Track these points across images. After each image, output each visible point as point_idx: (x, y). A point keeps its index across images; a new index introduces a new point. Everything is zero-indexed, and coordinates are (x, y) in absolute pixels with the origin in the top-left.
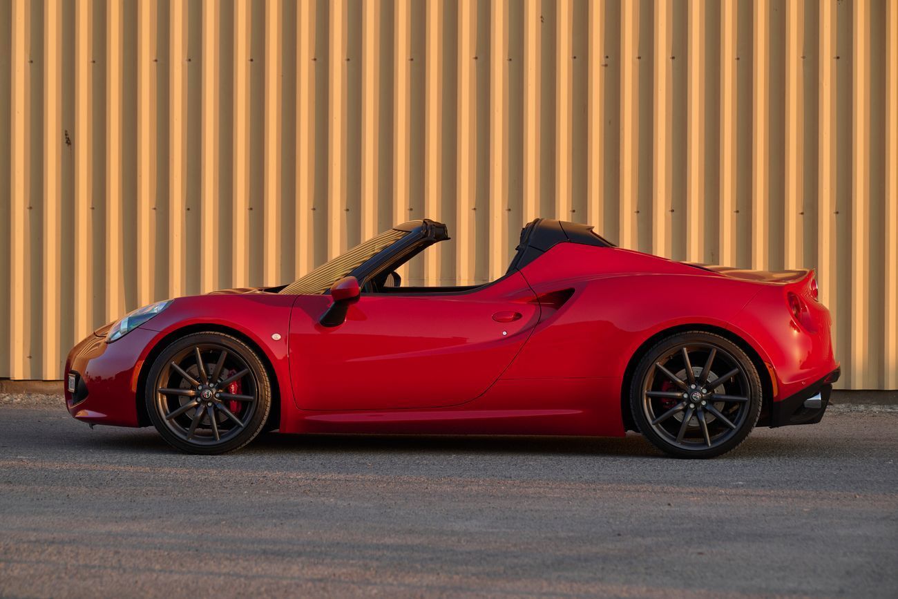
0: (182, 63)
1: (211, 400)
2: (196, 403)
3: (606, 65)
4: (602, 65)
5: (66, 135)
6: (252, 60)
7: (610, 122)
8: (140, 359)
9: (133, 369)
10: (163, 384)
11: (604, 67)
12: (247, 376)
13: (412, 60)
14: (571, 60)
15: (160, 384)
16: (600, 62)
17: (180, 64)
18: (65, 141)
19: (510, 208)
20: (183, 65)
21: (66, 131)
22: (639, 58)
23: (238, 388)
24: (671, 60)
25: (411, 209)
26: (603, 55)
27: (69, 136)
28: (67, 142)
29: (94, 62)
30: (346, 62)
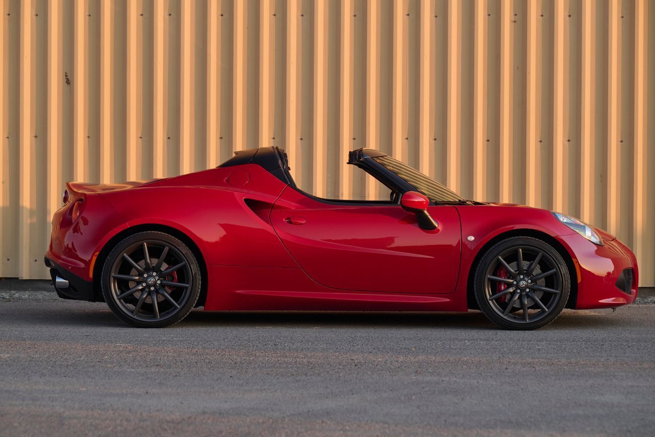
5: (66, 76)
11: (513, 23)
14: (487, 17)
16: (510, 19)
18: (65, 81)
19: (436, 138)
21: (66, 73)
22: (542, 16)
26: (512, 13)
27: (69, 77)
28: (67, 82)
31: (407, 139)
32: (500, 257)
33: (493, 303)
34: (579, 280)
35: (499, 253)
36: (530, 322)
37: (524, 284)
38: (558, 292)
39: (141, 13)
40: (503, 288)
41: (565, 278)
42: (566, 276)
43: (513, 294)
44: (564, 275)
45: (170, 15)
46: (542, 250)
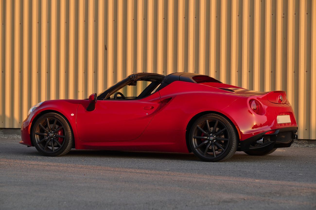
0: (142, 20)
1: (52, 137)
2: (47, 138)
3: (283, 17)
4: (282, 17)
5: (105, 46)
6: (164, 19)
7: (285, 39)
8: (30, 122)
9: (29, 126)
10: (37, 131)
11: (282, 18)
12: (63, 129)
13: (217, 17)
14: (271, 15)
15: (36, 131)
16: (281, 16)
17: (141, 21)
19: (250, 71)
20: (142, 21)
22: (295, 14)
23: (61, 133)
24: (306, 15)
25: (216, 72)
26: (282, 13)
29: (114, 21)
30: (195, 18)
39: (133, 19)
45: (144, 19)
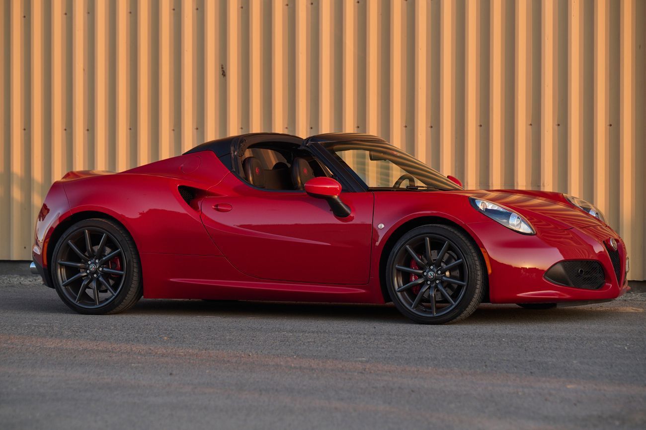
5: (222, 68)
21: (222, 65)
28: (223, 74)
31: (531, 125)
32: (407, 246)
33: (402, 295)
34: (490, 271)
35: (407, 241)
36: (437, 315)
37: (432, 275)
38: (465, 284)
40: (413, 279)
41: (471, 269)
42: (472, 267)
43: (422, 285)
44: (470, 265)
46: (448, 239)
